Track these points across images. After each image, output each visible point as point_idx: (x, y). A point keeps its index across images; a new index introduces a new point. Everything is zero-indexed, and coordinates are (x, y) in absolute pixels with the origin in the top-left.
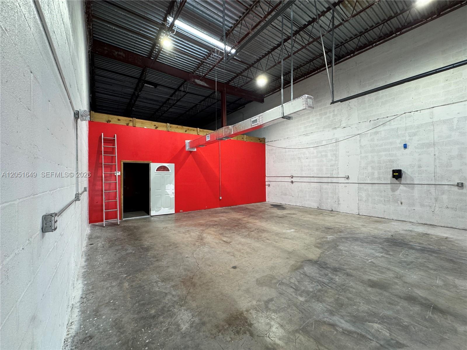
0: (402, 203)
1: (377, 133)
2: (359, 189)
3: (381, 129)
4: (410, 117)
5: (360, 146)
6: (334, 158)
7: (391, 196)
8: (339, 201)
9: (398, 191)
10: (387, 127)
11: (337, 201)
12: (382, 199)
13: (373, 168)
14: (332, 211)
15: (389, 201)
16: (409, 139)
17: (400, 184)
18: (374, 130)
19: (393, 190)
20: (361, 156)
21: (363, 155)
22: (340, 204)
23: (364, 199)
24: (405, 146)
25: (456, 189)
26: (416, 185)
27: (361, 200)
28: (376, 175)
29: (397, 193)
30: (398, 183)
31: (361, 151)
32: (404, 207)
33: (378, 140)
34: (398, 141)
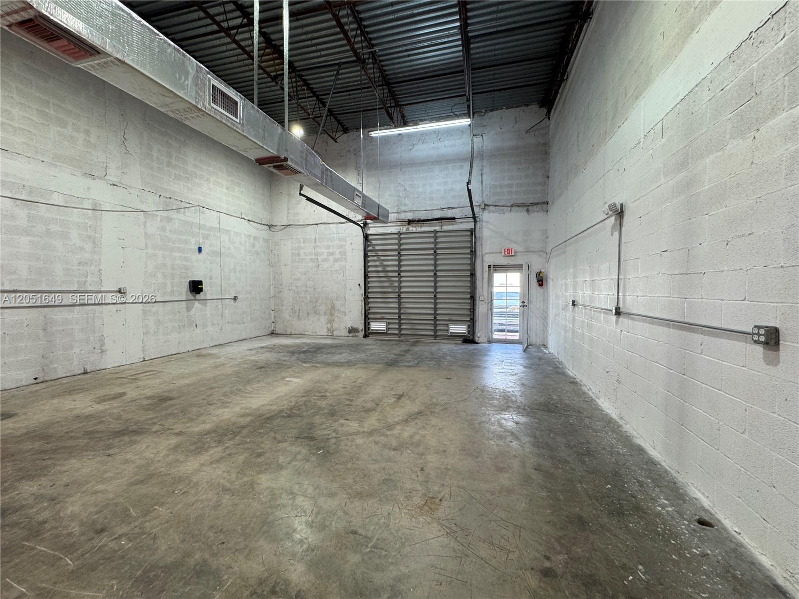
0: (196, 327)
1: (169, 219)
2: (145, 313)
3: (174, 215)
4: (203, 213)
5: (146, 233)
6: (88, 246)
7: (186, 319)
8: (103, 345)
9: (194, 310)
10: (181, 216)
11: (98, 346)
12: (176, 324)
13: (164, 276)
14: (85, 373)
15: (184, 326)
16: (203, 242)
17: (196, 300)
18: (165, 214)
19: (189, 309)
20: (146, 253)
21: (150, 251)
22: (106, 351)
23: (152, 331)
24: (200, 250)
25: (232, 301)
26: (208, 301)
27: (146, 333)
28: (169, 289)
29: (192, 312)
30: (193, 298)
31: (146, 244)
32: (198, 331)
33: (170, 231)
34: (193, 241)
